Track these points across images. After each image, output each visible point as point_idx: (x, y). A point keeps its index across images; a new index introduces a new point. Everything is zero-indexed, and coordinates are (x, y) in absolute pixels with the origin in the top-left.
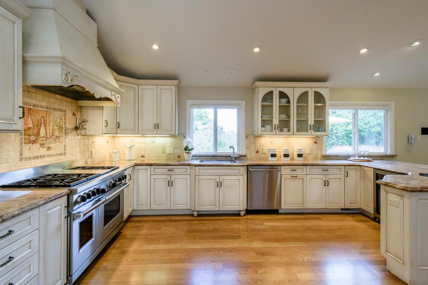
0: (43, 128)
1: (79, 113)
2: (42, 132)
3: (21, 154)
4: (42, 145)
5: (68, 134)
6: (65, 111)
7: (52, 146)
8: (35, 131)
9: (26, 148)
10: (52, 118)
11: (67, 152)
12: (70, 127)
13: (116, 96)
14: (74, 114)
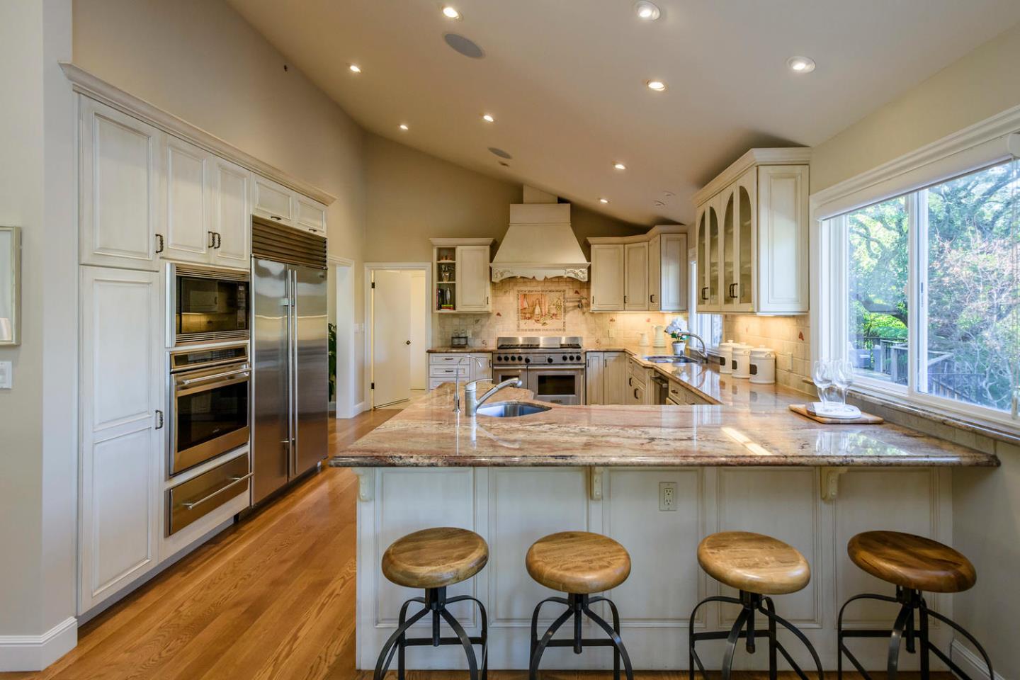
0: (538, 307)
1: (585, 290)
2: (537, 311)
3: (519, 327)
4: (537, 321)
5: (568, 312)
6: (564, 291)
7: (548, 322)
8: (531, 309)
9: (522, 322)
10: (547, 298)
11: (566, 328)
12: (571, 304)
13: (576, 271)
14: (577, 292)
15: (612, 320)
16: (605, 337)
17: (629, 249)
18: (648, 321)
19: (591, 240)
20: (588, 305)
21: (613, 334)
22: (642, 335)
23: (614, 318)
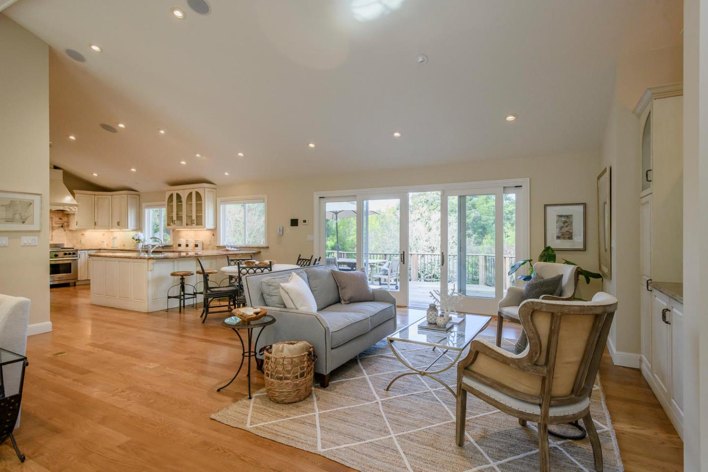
1: (66, 218)
5: (55, 229)
11: (53, 239)
12: (57, 225)
13: (71, 208)
14: (60, 219)
15: (83, 235)
16: (78, 243)
17: (98, 198)
18: (104, 235)
19: (75, 191)
20: (68, 226)
21: (83, 241)
22: (103, 242)
23: (84, 233)
